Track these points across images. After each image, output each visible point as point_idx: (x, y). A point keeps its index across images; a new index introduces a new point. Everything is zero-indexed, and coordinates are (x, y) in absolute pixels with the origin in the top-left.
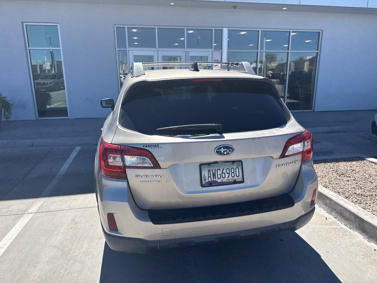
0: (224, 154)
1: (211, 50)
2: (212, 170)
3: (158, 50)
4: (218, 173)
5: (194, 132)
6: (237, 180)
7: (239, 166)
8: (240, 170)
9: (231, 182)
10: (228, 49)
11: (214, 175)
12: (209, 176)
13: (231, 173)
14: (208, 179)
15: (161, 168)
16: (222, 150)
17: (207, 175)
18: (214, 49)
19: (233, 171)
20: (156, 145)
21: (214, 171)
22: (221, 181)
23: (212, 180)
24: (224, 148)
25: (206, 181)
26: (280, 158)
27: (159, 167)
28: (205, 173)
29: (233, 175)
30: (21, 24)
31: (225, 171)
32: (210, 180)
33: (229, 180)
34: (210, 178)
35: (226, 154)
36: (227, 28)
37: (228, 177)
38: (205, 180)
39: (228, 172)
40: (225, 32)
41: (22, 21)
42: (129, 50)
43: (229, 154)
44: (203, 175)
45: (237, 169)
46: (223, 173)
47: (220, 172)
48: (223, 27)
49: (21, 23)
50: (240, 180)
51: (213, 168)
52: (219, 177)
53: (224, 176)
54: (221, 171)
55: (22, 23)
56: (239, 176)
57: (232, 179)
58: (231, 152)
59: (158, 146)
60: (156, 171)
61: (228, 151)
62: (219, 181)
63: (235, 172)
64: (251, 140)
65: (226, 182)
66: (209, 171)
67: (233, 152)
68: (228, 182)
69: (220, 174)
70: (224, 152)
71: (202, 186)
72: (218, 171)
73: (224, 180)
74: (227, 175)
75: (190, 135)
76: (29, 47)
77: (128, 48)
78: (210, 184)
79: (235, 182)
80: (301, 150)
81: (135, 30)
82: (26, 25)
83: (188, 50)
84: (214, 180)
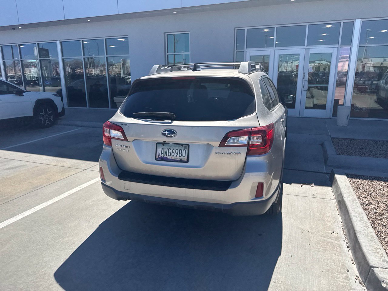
0: (168, 136)
1: (337, 46)
2: (165, 149)
3: (276, 49)
4: (169, 152)
5: (154, 118)
6: (183, 160)
7: (186, 149)
8: (187, 152)
9: (178, 160)
10: (359, 44)
11: (166, 153)
12: (162, 153)
13: (179, 153)
14: (161, 155)
15: (128, 141)
16: (167, 133)
17: (160, 152)
18: (341, 45)
19: (180, 152)
20: (126, 124)
21: (166, 149)
22: (170, 158)
23: (164, 156)
24: (168, 131)
25: (159, 157)
26: (219, 146)
27: (127, 141)
28: (160, 150)
29: (180, 155)
30: (163, 35)
31: (174, 151)
32: (162, 156)
33: (177, 158)
34: (162, 154)
35: (170, 136)
36: (361, 19)
37: (176, 156)
38: (159, 155)
39: (177, 152)
40: (358, 24)
41: (165, 32)
42: (246, 51)
43: (172, 136)
44: (158, 151)
45: (184, 151)
46: (172, 152)
47: (170, 151)
48: (355, 18)
49: (163, 33)
50: (185, 160)
51: (166, 147)
52: (169, 155)
53: (173, 155)
54: (172, 150)
55: (165, 33)
56: (185, 157)
57: (179, 158)
58: (173, 135)
59: (127, 124)
60: (126, 143)
61: (171, 134)
62: (169, 158)
63: (182, 153)
64: (191, 127)
65: (174, 160)
66: (163, 149)
67: (175, 135)
68: (176, 160)
69: (170, 153)
70: (168, 134)
71: (156, 159)
72: (170, 150)
73: (173, 158)
74: (176, 154)
75: (151, 120)
76: (168, 52)
77: (245, 50)
78: (162, 159)
79: (181, 161)
80: (246, 143)
81: (266, 30)
82: (167, 35)
83: (309, 47)
84: (166, 156)
